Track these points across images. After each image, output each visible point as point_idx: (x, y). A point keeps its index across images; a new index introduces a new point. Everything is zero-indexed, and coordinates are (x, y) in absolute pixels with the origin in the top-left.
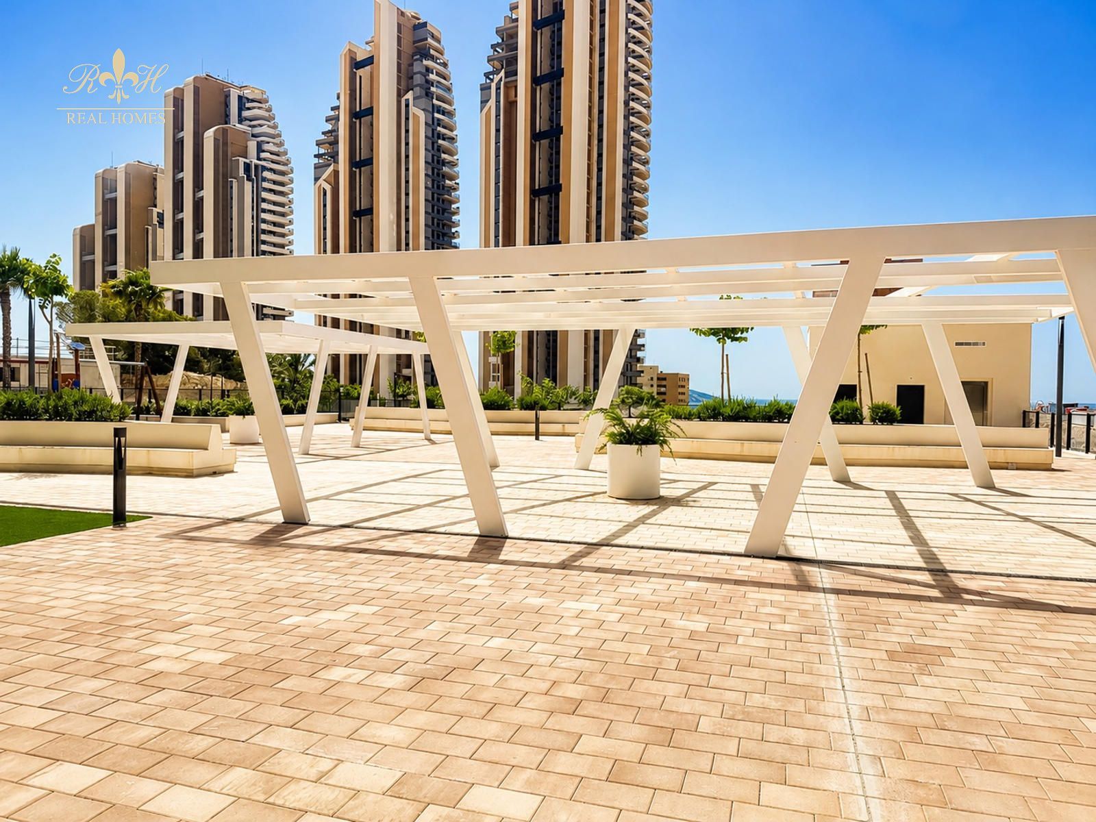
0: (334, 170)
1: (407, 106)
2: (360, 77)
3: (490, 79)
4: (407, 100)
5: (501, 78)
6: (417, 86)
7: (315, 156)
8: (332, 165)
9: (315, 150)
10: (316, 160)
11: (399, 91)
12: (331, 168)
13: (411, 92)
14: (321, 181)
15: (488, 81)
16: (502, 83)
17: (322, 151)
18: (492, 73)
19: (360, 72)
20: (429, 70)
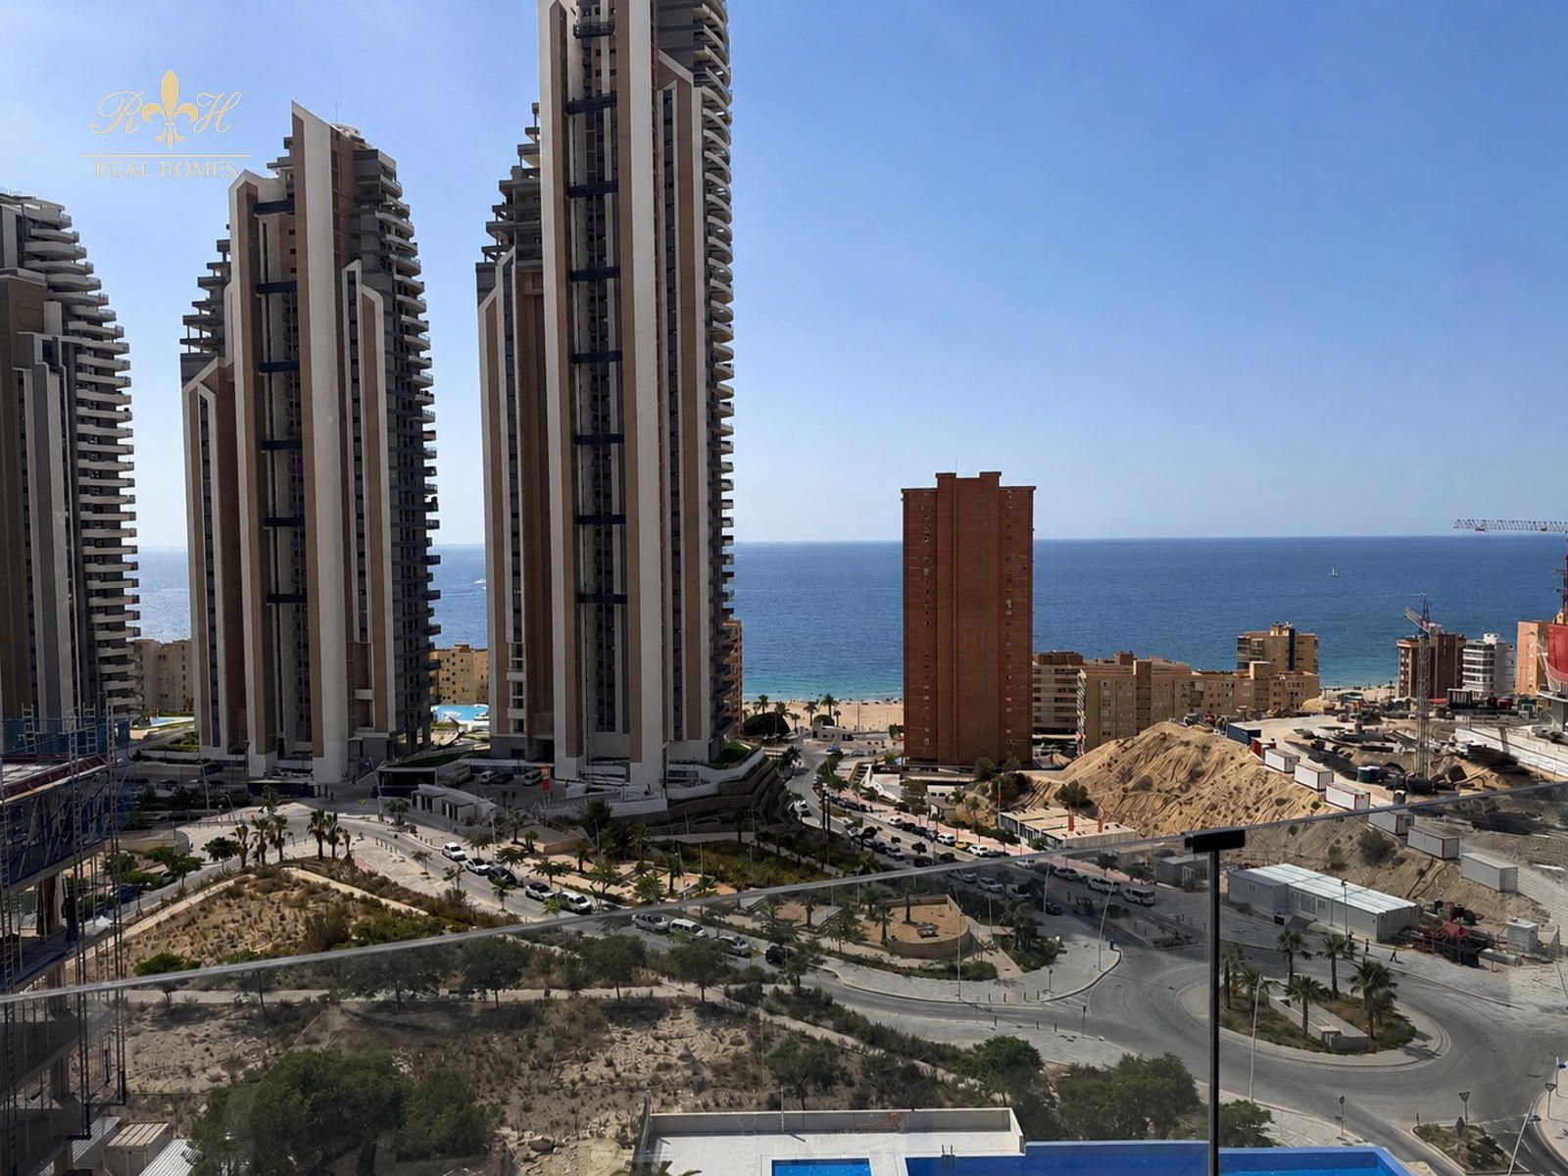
0: (219, 367)
1: (352, 282)
2: (265, 225)
3: (492, 257)
4: (352, 274)
5: (512, 258)
6: (366, 252)
7: (183, 341)
8: (216, 360)
9: (183, 332)
10: (185, 349)
11: (337, 257)
12: (214, 364)
13: (357, 262)
14: (195, 383)
15: (489, 260)
16: (514, 267)
17: (195, 333)
18: (498, 249)
19: (263, 219)
20: (384, 226)
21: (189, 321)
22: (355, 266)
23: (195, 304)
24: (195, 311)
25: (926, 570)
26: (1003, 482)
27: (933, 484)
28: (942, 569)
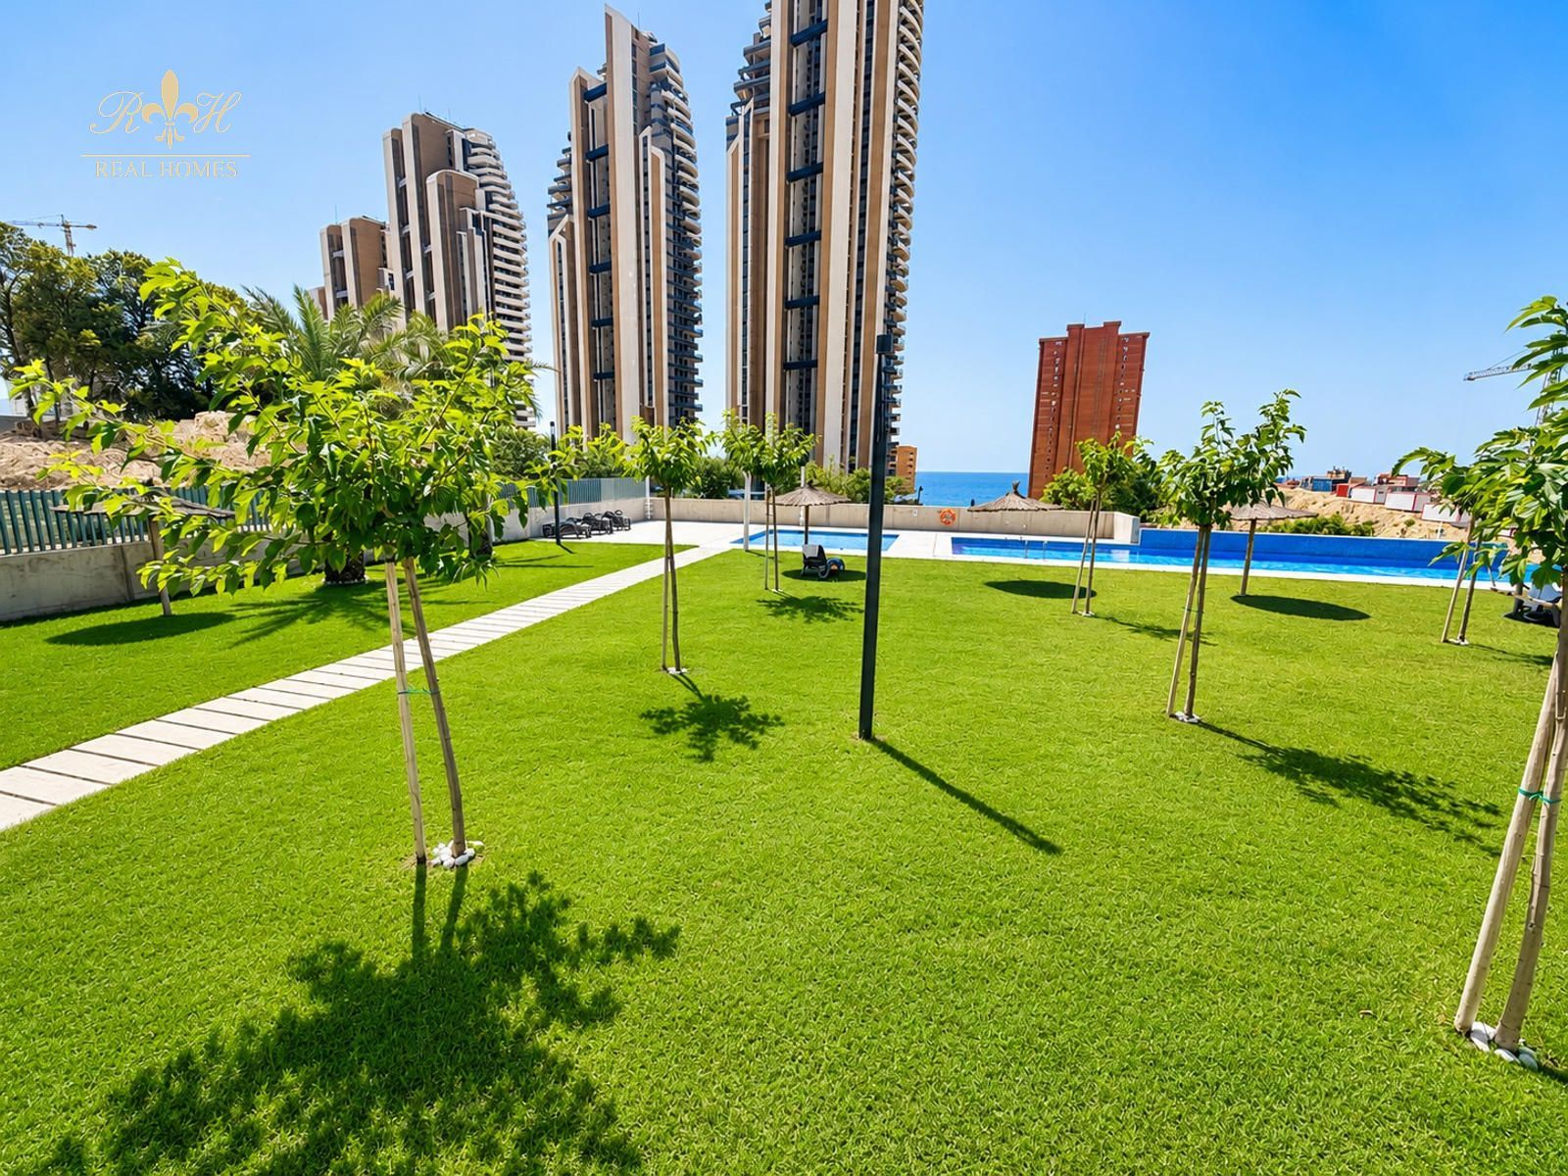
0: (569, 222)
1: (645, 144)
2: (593, 111)
3: (737, 111)
4: (645, 137)
5: (750, 109)
6: (655, 121)
8: (566, 216)
9: (549, 200)
10: (549, 211)
11: (635, 126)
12: (566, 220)
13: (648, 128)
14: (555, 234)
15: (735, 114)
16: (751, 116)
17: (555, 200)
18: (740, 104)
19: (591, 105)
20: (667, 103)
21: (551, 192)
22: (648, 131)
23: (556, 180)
24: (556, 184)
25: (1054, 403)
26: (1121, 331)
27: (1066, 334)
28: (1066, 400)
